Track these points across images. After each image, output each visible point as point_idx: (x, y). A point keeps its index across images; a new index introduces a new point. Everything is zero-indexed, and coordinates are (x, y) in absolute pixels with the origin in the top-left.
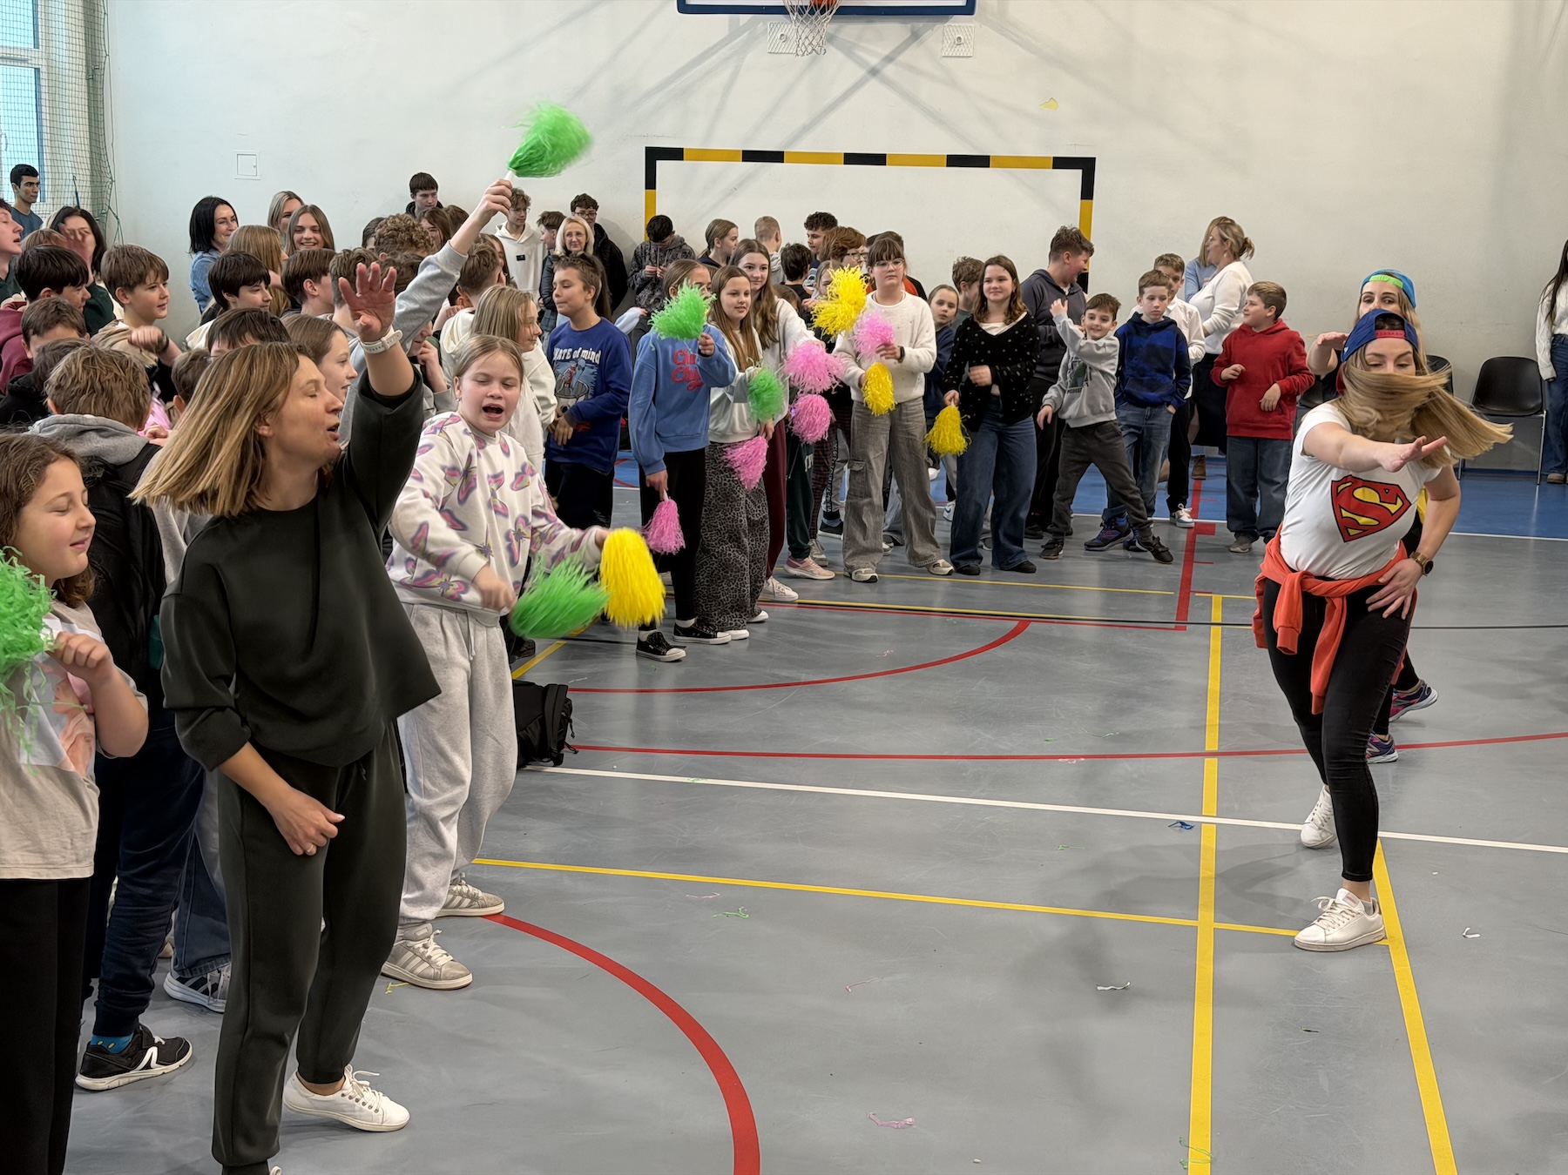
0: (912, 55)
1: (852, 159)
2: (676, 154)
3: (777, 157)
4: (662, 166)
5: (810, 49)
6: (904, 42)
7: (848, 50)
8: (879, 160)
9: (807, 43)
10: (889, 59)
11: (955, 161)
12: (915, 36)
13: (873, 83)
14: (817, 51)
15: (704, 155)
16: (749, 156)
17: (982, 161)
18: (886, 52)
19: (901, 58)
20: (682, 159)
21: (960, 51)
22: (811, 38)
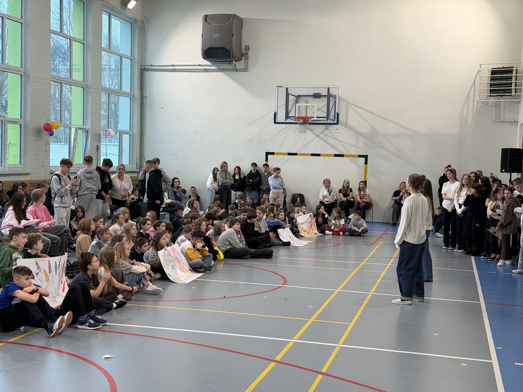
0: (326, 132)
1: (313, 155)
2: (273, 154)
3: (295, 154)
4: (269, 156)
5: (302, 132)
6: (325, 129)
7: (312, 131)
8: (319, 155)
9: (302, 130)
10: (321, 133)
11: (336, 155)
12: (327, 128)
13: (318, 138)
14: (305, 132)
15: (279, 154)
16: (289, 154)
17: (342, 156)
18: (320, 132)
19: (324, 133)
20: (274, 155)
21: (337, 131)
22: (303, 129)
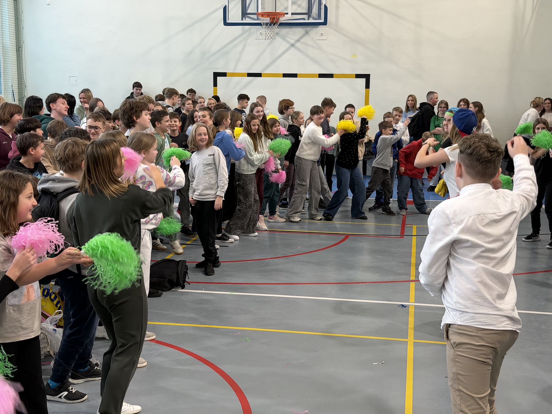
0: (306, 39)
1: (285, 75)
2: (224, 75)
3: (259, 75)
4: (219, 79)
5: (270, 38)
6: (303, 35)
7: (284, 38)
8: (295, 76)
10: (298, 41)
11: (321, 76)
12: (307, 33)
13: (292, 49)
14: (273, 38)
15: (234, 75)
16: (249, 75)
17: (331, 76)
18: (297, 38)
19: (302, 40)
20: (226, 76)
21: (322, 38)
22: (270, 34)
